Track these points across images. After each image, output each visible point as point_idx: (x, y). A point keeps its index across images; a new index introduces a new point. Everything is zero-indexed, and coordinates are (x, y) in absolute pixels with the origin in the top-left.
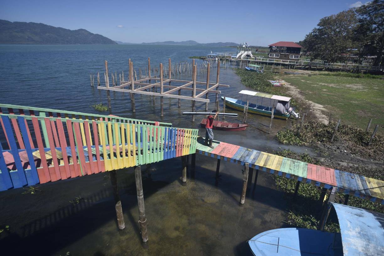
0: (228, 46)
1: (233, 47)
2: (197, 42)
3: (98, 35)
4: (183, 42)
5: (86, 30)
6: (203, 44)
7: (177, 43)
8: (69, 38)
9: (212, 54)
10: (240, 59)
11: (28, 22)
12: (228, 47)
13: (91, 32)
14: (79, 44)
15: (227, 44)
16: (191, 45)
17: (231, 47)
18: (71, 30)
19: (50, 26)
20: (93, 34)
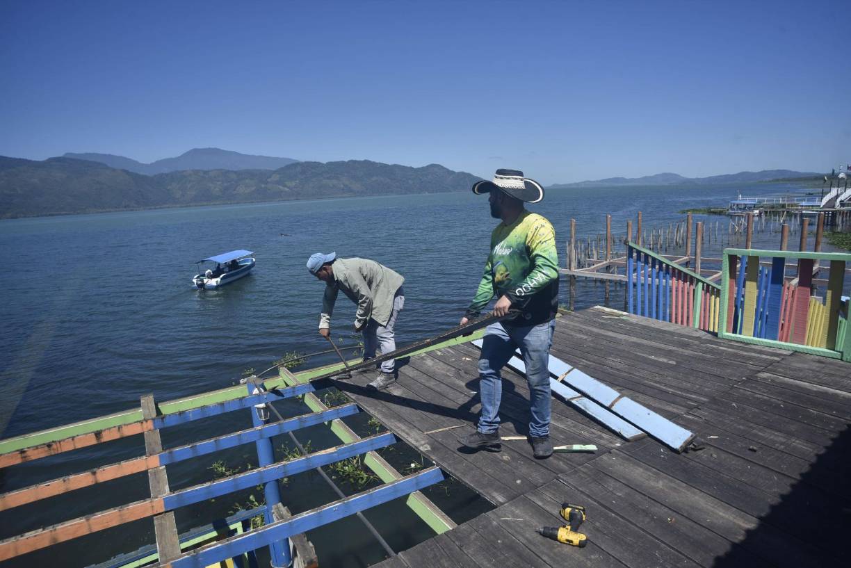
0: (768, 179)
1: (784, 180)
2: (682, 175)
3: (463, 173)
4: (645, 178)
5: (442, 165)
6: (698, 179)
7: (632, 180)
8: (410, 182)
9: (741, 200)
10: (834, 207)
11: (346, 161)
12: (770, 181)
13: (451, 169)
14: (427, 193)
15: (764, 173)
16: (666, 184)
17: (778, 180)
18: (415, 167)
19: (380, 163)
20: (453, 172)
